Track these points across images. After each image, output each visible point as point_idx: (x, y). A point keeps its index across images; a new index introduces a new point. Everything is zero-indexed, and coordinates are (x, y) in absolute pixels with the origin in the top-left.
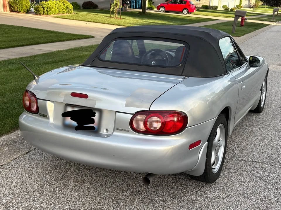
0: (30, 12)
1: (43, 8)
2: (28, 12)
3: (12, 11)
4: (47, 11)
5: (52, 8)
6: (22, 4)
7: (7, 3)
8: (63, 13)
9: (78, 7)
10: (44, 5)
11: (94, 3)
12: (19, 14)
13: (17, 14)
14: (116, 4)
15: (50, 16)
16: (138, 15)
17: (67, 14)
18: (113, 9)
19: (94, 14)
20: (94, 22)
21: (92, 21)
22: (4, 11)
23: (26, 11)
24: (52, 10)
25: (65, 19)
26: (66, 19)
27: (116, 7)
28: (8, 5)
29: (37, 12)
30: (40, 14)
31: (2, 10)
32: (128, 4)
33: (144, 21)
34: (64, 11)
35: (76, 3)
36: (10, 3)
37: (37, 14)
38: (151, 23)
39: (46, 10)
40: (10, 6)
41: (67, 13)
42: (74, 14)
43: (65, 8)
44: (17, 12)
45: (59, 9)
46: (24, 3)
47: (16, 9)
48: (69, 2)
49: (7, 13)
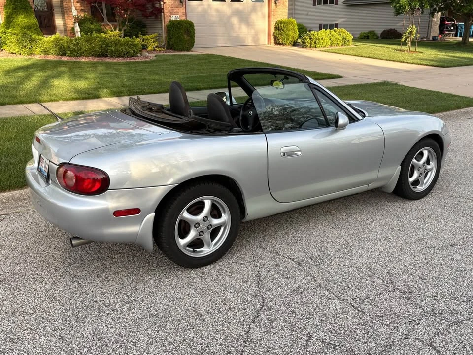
0: (298, 45)
1: (310, 39)
2: (295, 44)
3: (277, 43)
4: (315, 43)
5: (322, 39)
6: (288, 35)
7: (272, 34)
8: (338, 45)
9: (375, 37)
10: (312, 36)
11: (398, 31)
12: (284, 47)
13: (281, 47)
14: (411, 33)
15: (318, 49)
16: (455, 46)
17: (343, 47)
18: (406, 39)
19: (379, 47)
20: (369, 57)
21: (367, 55)
22: (268, 44)
23: (292, 43)
24: (322, 41)
25: (333, 54)
26: (335, 53)
27: (411, 36)
28: (273, 37)
29: (304, 45)
30: (306, 47)
31: (266, 43)
32: (452, 30)
33: (447, 56)
34: (339, 42)
35: (374, 31)
36: (275, 34)
37: (303, 47)
38: (457, 59)
39: (314, 41)
40: (275, 38)
41: (342, 45)
42: (352, 46)
43: (340, 39)
44: (282, 44)
45: (332, 41)
46: (291, 33)
47: (281, 41)
48: (348, 31)
49: (272, 45)
